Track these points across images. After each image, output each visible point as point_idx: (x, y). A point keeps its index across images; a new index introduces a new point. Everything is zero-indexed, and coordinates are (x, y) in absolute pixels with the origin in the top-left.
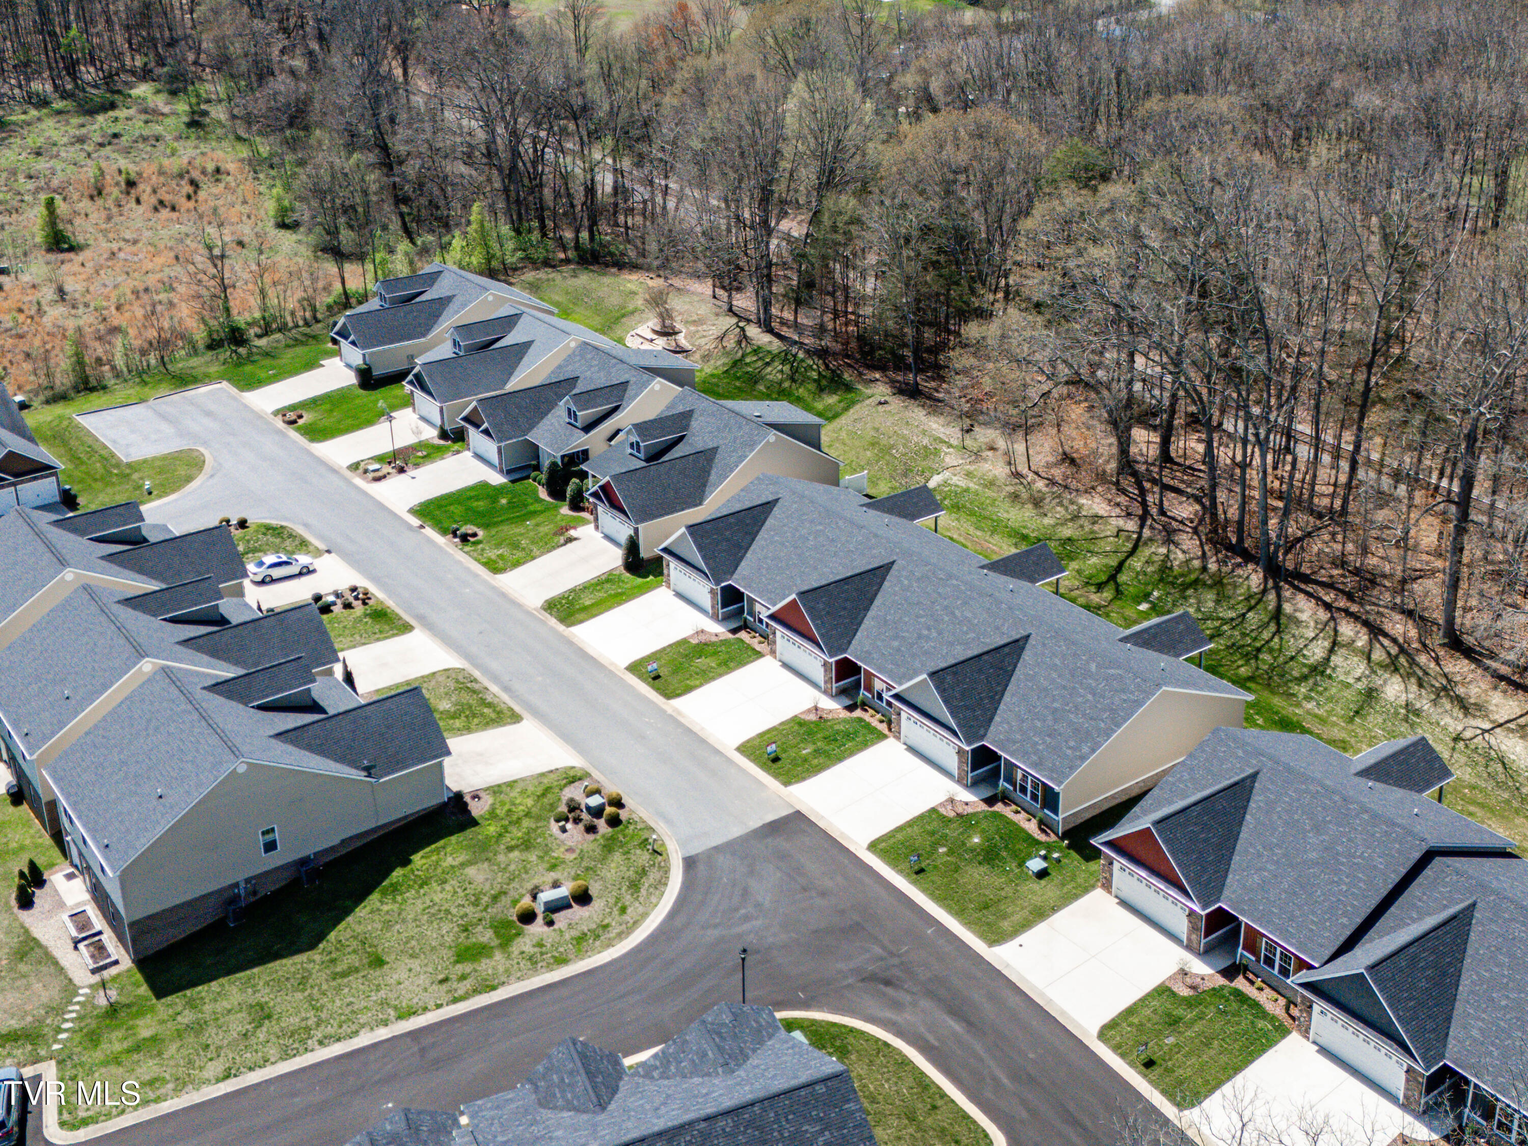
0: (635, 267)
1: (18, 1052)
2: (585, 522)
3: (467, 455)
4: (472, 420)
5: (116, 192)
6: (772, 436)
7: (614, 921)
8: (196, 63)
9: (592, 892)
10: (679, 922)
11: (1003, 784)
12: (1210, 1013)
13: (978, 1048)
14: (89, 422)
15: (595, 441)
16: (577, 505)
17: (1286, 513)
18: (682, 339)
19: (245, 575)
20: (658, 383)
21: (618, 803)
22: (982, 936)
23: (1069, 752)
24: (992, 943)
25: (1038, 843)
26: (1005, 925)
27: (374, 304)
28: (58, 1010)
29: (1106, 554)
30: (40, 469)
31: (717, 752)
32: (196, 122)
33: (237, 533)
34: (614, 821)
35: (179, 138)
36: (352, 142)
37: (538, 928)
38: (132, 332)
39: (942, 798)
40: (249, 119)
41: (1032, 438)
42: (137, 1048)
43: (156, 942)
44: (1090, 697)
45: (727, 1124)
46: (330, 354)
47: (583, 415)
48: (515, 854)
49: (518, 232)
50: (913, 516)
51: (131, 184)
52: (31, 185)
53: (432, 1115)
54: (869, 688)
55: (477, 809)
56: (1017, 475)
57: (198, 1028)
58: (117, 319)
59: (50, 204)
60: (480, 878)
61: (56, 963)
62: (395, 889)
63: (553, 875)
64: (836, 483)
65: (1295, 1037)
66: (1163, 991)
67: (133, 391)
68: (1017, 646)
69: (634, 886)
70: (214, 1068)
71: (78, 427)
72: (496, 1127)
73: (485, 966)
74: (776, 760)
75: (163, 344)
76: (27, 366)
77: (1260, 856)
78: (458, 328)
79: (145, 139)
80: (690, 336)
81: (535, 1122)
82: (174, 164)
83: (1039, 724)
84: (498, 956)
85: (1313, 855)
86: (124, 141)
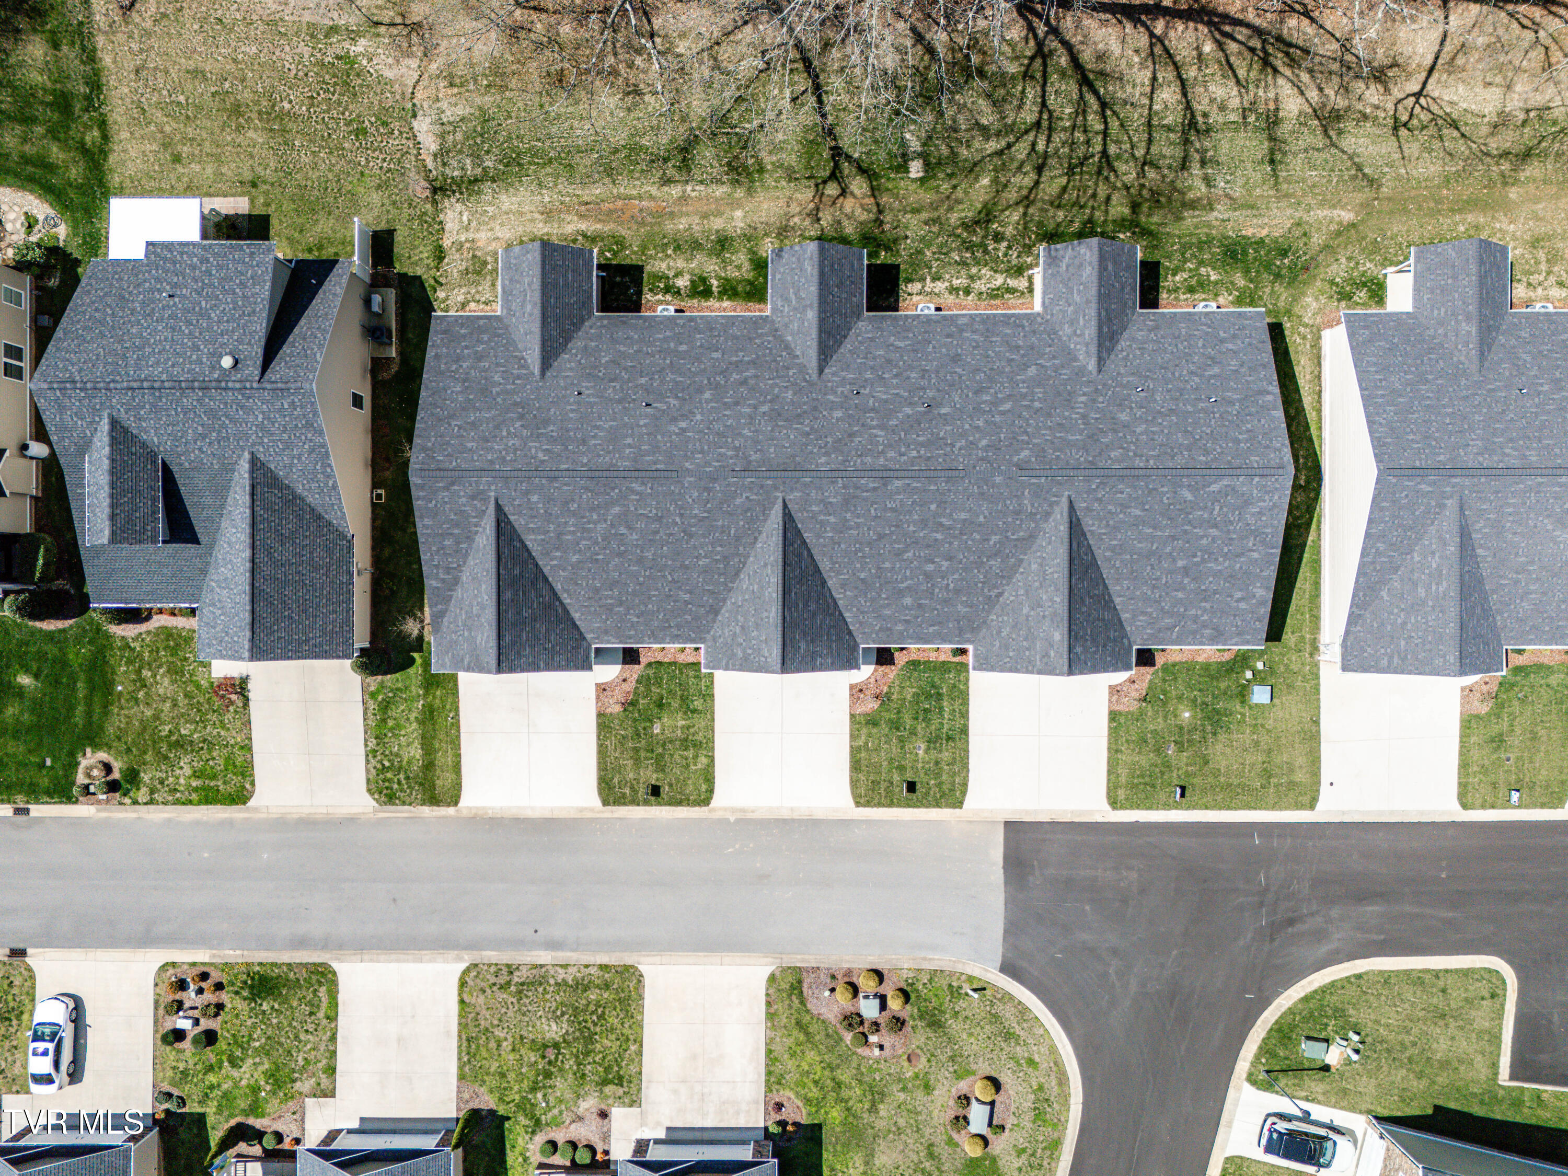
7: (1038, 1078)
13: (1407, 909)
22: (1301, 805)
23: (1243, 605)
24: (1311, 803)
25: (1230, 665)
26: (1300, 776)
31: (844, 823)
44: (1214, 532)
48: (884, 1109)
55: (798, 1115)
60: (895, 1155)
63: (941, 1094)
66: (1468, 722)
69: (1008, 1036)
74: (909, 785)
77: (1517, 582)
83: (1180, 595)
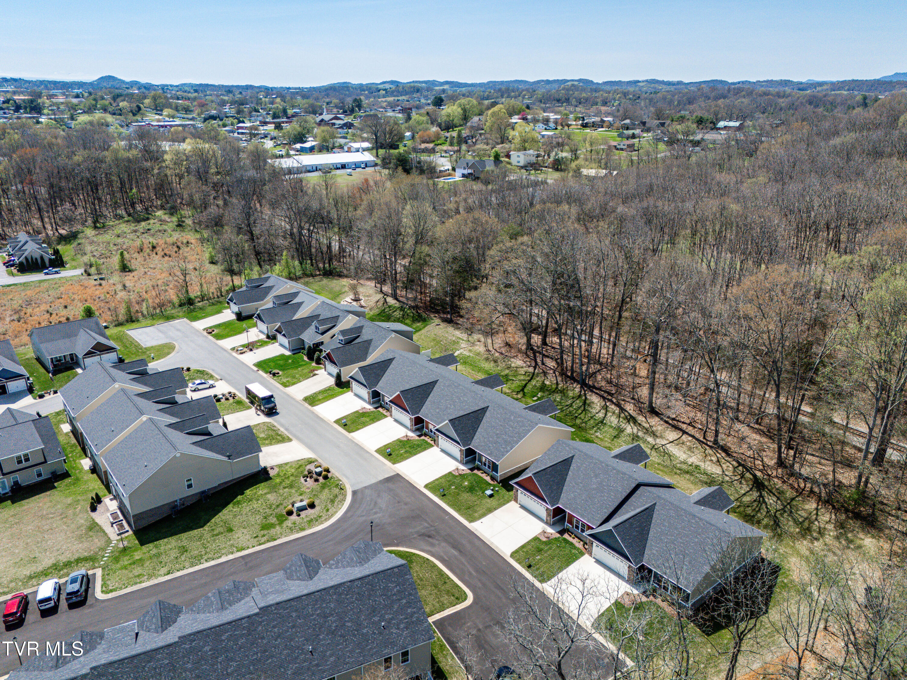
0: (346, 276)
1: (87, 565)
2: (321, 368)
3: (277, 344)
4: (279, 331)
5: (148, 251)
6: (393, 335)
7: (324, 514)
8: (181, 203)
9: (316, 503)
10: (349, 514)
11: (477, 463)
12: (554, 547)
13: (463, 560)
14: (130, 333)
15: (326, 338)
16: (318, 362)
17: (589, 363)
18: (362, 302)
19: (187, 387)
20: (350, 316)
21: (328, 471)
22: (467, 519)
23: (502, 449)
24: (471, 522)
25: (490, 484)
26: (476, 515)
27: (244, 288)
28: (103, 549)
29: (520, 380)
30: (109, 349)
31: (368, 452)
32: (180, 225)
33: (185, 373)
34: (326, 477)
35: (173, 230)
36: (239, 230)
37: (294, 517)
38: (150, 301)
39: (454, 468)
40: (200, 223)
41: (494, 338)
42: (134, 563)
43: (144, 523)
44: (511, 429)
45: (359, 583)
46: (226, 308)
47: (322, 328)
48: (287, 490)
49: (301, 264)
50: (447, 365)
51: (154, 247)
52: (115, 248)
53: (245, 583)
54: (427, 428)
55: (272, 473)
56: (488, 351)
57: (158, 555)
58: (145, 296)
59: (122, 254)
60: (272, 498)
61: (104, 532)
62: (239, 503)
63: (301, 497)
64: (419, 353)
65: (586, 556)
66: (536, 539)
67: (149, 322)
68: (484, 410)
69: (332, 501)
70: (163, 570)
71: (127, 335)
72: (268, 586)
73: (273, 531)
74: (390, 455)
75: (161, 305)
76: (109, 313)
77: (574, 487)
78: (275, 297)
79: (160, 231)
80: (366, 301)
81: (284, 584)
82: (171, 240)
83: (491, 439)
84: (278, 528)
85: (594, 486)
86: (152, 232)
